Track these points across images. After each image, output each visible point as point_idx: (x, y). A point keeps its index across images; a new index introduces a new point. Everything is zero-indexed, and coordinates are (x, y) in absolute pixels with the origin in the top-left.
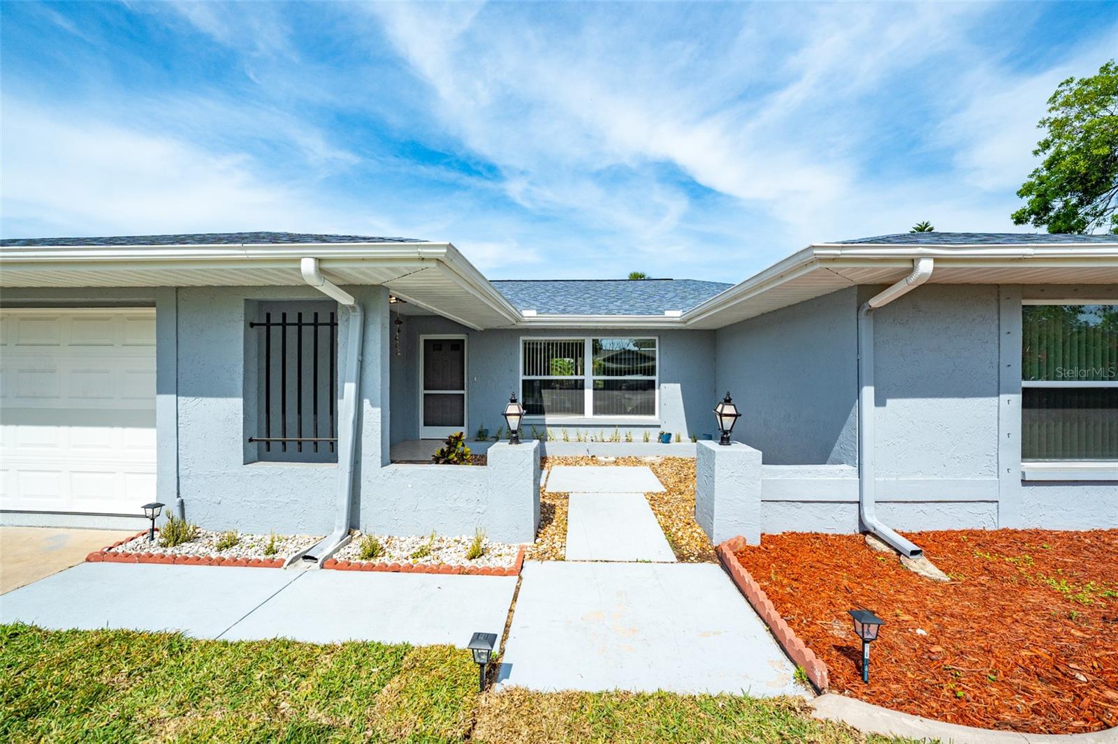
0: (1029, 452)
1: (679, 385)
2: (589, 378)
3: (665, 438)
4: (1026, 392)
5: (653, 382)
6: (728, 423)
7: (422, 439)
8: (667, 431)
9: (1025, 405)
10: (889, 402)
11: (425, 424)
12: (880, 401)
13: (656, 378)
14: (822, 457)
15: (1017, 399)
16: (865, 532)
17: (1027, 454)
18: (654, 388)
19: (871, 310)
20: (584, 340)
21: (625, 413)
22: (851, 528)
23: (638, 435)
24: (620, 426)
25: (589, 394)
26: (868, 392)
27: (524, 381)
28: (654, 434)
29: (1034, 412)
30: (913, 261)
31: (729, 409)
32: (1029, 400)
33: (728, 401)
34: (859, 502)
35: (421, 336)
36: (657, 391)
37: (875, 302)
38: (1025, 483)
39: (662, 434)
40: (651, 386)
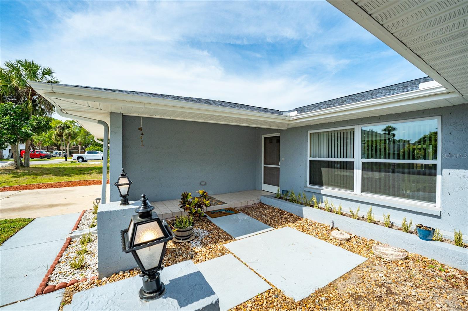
2: (358, 160)
5: (435, 166)
7: (263, 190)
11: (264, 183)
13: (438, 162)
18: (435, 174)
20: (354, 129)
25: (358, 173)
27: (310, 161)
35: (263, 136)
36: (439, 178)
40: (431, 171)
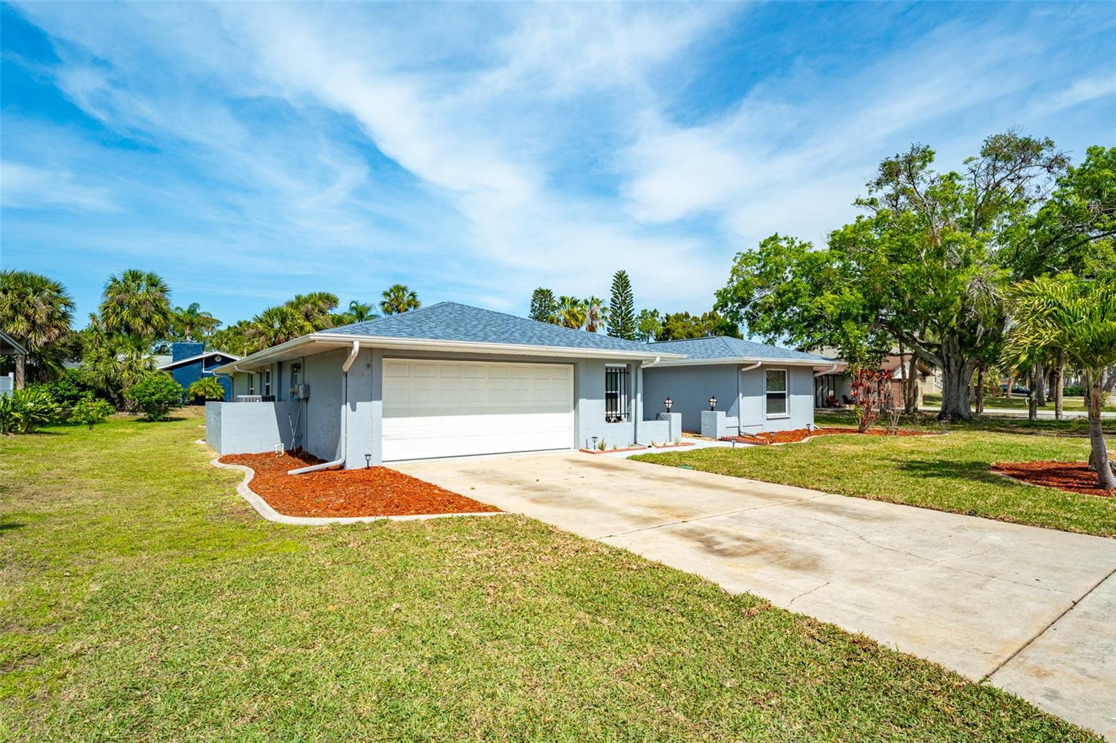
0: (768, 411)
4: (768, 394)
9: (768, 398)
10: (745, 397)
12: (743, 396)
15: (765, 396)
16: (740, 434)
19: (742, 372)
26: (741, 395)
29: (771, 400)
30: (757, 362)
32: (769, 396)
34: (738, 427)
37: (744, 370)
38: (768, 419)
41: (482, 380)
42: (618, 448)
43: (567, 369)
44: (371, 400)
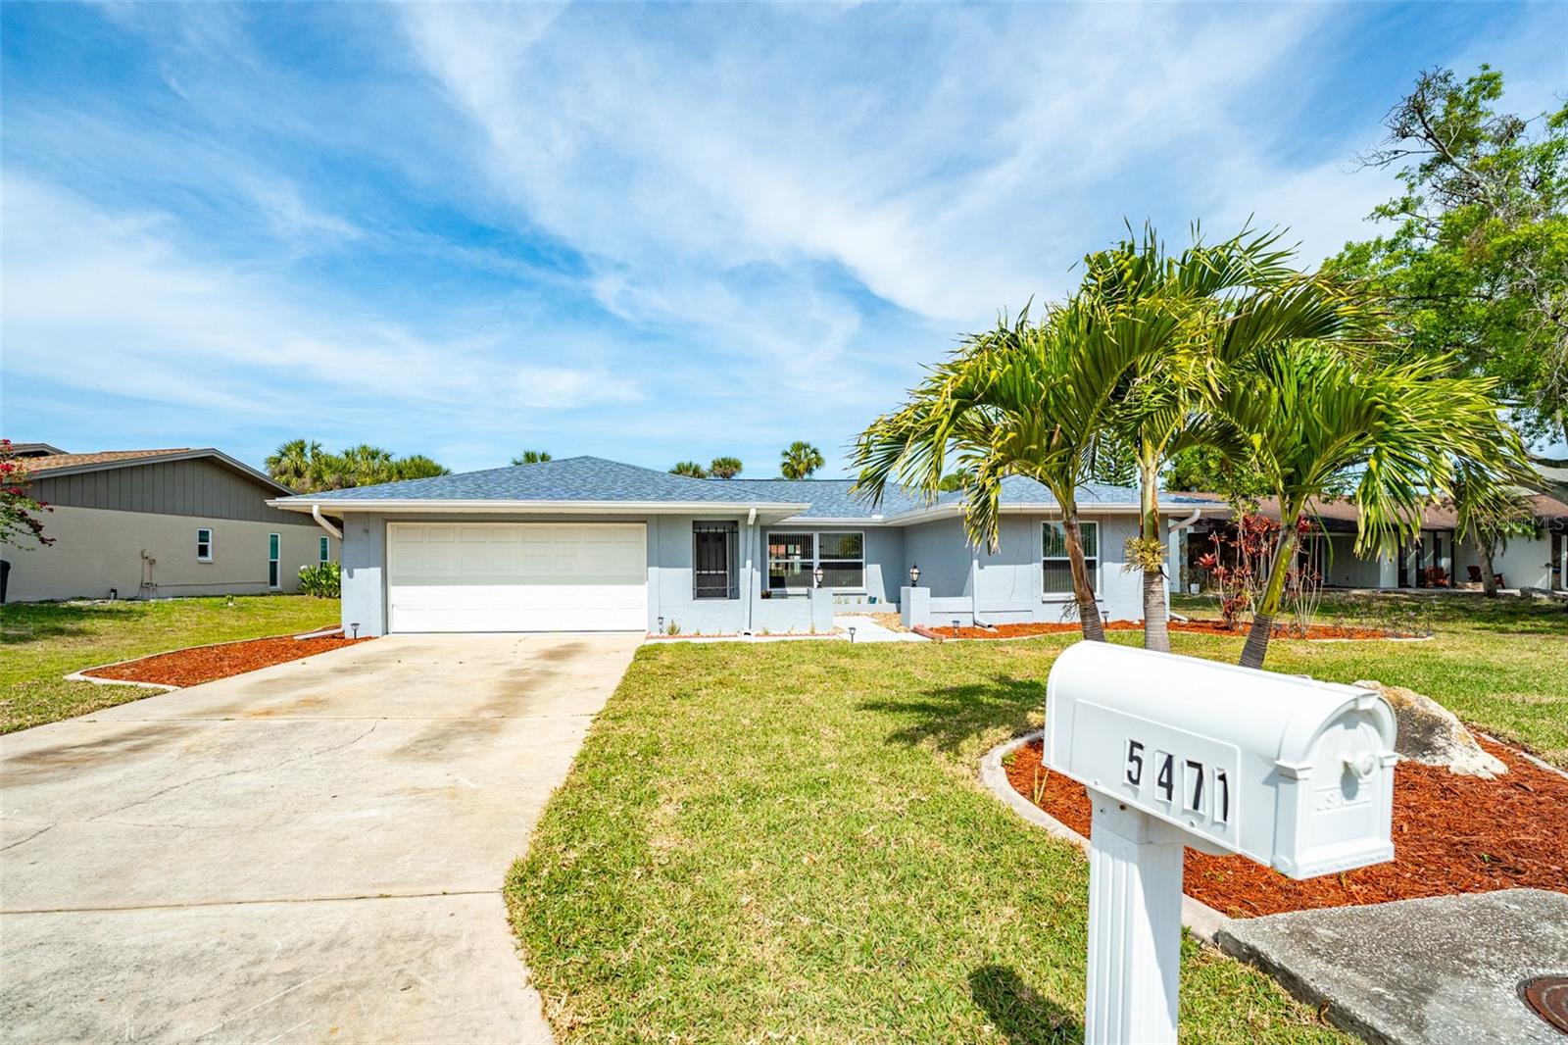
1: (879, 566)
3: (873, 600)
4: (1046, 562)
5: (861, 563)
6: (915, 577)
8: (874, 596)
9: (1045, 568)
10: (986, 567)
12: (981, 567)
14: (960, 594)
15: (1041, 565)
16: (975, 623)
17: (1045, 591)
18: (861, 568)
20: (813, 534)
21: (841, 586)
22: (971, 624)
23: (853, 600)
24: (842, 595)
26: (976, 562)
28: (865, 599)
31: (916, 571)
32: (1047, 565)
33: (915, 567)
34: (973, 612)
36: (864, 570)
38: (1044, 602)
39: (870, 598)
40: (859, 566)
41: (514, 544)
42: (701, 634)
43: (638, 529)
44: (368, 567)
